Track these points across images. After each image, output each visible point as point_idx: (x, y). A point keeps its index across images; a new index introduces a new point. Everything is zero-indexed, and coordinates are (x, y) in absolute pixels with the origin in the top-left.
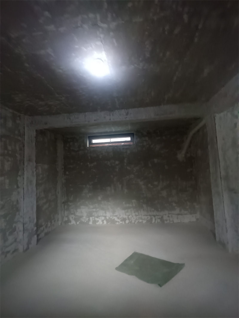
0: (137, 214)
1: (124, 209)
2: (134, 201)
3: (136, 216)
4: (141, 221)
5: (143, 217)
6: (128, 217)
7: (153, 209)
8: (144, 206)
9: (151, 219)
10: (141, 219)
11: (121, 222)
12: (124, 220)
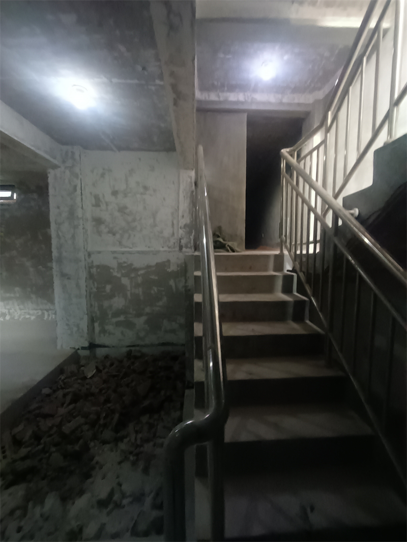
1: (4, 299)
2: (17, 289)
3: (21, 309)
4: (28, 316)
5: (31, 312)
6: (9, 312)
7: (46, 301)
8: (33, 296)
9: (43, 314)
10: (29, 314)
12: (2, 315)
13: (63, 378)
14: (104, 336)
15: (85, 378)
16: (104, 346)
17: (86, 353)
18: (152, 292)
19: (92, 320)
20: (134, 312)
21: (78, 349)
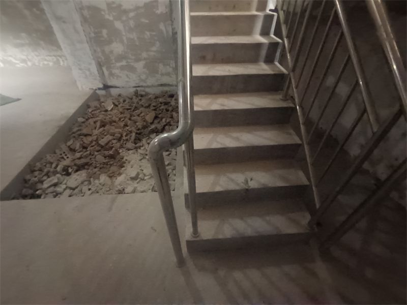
0: (37, 53)
1: (17, 46)
3: (37, 56)
4: (46, 63)
5: (47, 58)
6: (28, 58)
7: (56, 48)
8: (42, 42)
9: (58, 60)
10: (46, 60)
11: (22, 64)
12: (23, 61)
13: (90, 110)
14: (114, 78)
15: (106, 111)
16: (116, 87)
17: (103, 92)
18: (146, 37)
19: (100, 65)
20: (133, 57)
21: (96, 90)
